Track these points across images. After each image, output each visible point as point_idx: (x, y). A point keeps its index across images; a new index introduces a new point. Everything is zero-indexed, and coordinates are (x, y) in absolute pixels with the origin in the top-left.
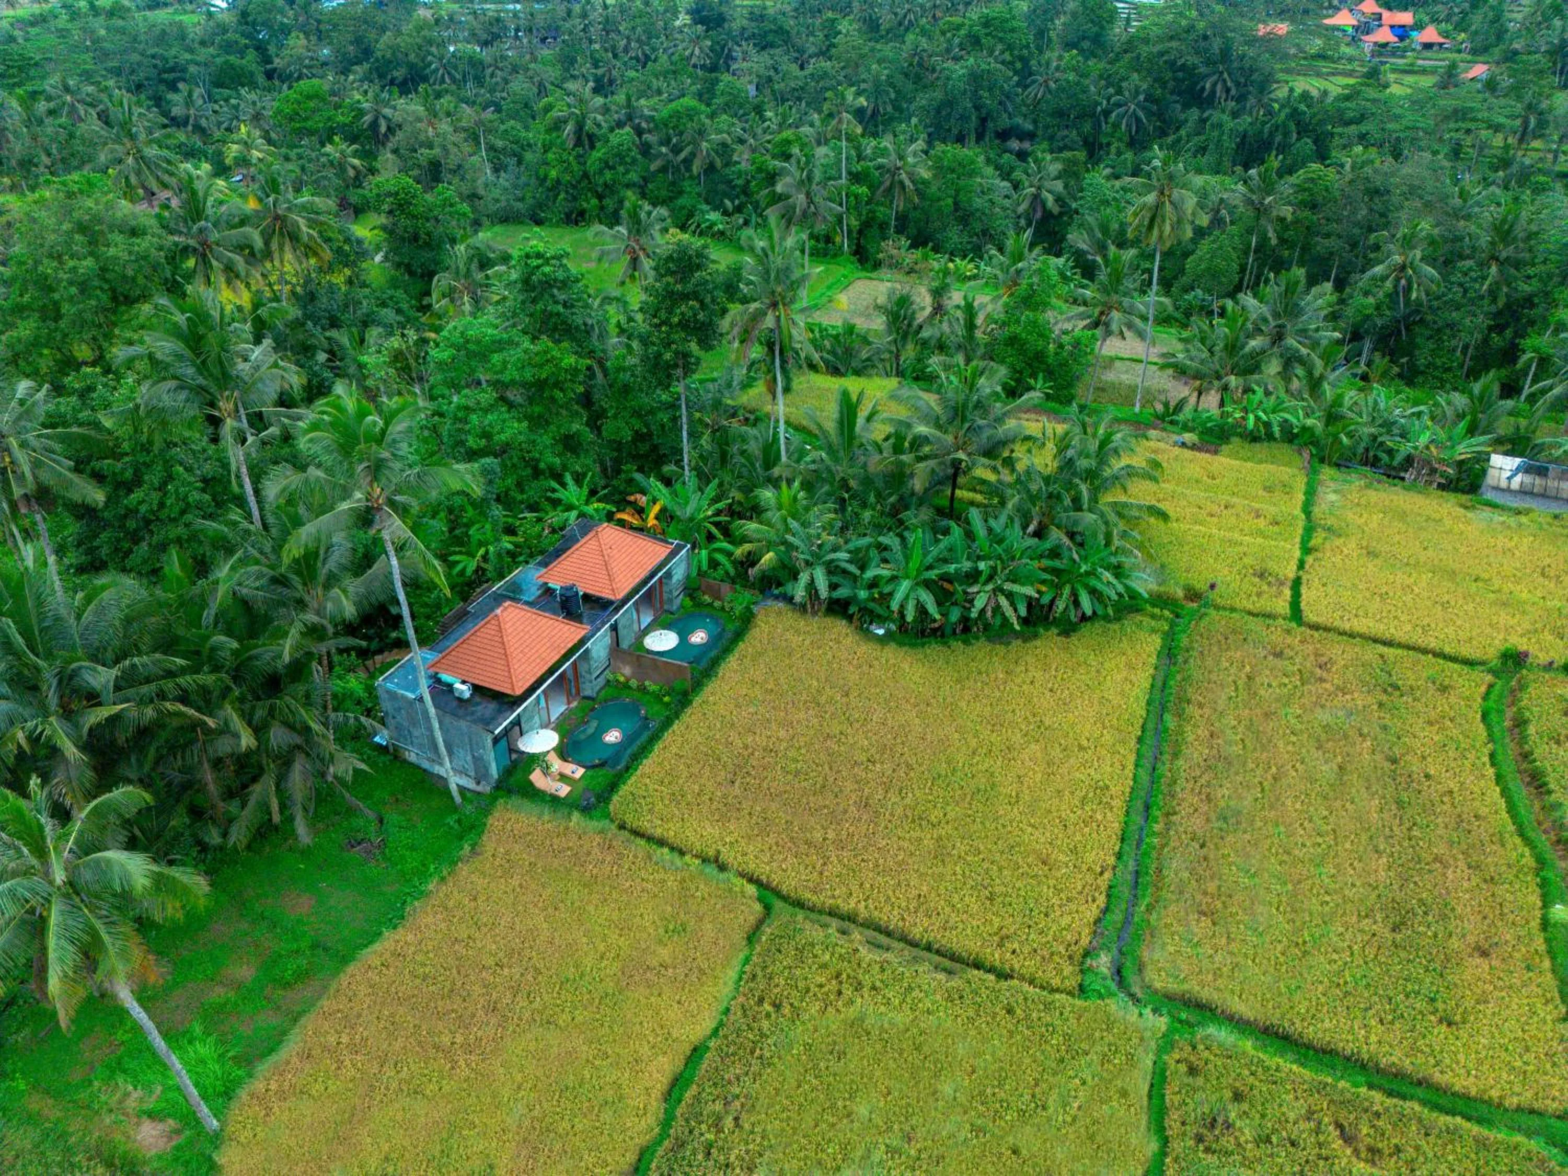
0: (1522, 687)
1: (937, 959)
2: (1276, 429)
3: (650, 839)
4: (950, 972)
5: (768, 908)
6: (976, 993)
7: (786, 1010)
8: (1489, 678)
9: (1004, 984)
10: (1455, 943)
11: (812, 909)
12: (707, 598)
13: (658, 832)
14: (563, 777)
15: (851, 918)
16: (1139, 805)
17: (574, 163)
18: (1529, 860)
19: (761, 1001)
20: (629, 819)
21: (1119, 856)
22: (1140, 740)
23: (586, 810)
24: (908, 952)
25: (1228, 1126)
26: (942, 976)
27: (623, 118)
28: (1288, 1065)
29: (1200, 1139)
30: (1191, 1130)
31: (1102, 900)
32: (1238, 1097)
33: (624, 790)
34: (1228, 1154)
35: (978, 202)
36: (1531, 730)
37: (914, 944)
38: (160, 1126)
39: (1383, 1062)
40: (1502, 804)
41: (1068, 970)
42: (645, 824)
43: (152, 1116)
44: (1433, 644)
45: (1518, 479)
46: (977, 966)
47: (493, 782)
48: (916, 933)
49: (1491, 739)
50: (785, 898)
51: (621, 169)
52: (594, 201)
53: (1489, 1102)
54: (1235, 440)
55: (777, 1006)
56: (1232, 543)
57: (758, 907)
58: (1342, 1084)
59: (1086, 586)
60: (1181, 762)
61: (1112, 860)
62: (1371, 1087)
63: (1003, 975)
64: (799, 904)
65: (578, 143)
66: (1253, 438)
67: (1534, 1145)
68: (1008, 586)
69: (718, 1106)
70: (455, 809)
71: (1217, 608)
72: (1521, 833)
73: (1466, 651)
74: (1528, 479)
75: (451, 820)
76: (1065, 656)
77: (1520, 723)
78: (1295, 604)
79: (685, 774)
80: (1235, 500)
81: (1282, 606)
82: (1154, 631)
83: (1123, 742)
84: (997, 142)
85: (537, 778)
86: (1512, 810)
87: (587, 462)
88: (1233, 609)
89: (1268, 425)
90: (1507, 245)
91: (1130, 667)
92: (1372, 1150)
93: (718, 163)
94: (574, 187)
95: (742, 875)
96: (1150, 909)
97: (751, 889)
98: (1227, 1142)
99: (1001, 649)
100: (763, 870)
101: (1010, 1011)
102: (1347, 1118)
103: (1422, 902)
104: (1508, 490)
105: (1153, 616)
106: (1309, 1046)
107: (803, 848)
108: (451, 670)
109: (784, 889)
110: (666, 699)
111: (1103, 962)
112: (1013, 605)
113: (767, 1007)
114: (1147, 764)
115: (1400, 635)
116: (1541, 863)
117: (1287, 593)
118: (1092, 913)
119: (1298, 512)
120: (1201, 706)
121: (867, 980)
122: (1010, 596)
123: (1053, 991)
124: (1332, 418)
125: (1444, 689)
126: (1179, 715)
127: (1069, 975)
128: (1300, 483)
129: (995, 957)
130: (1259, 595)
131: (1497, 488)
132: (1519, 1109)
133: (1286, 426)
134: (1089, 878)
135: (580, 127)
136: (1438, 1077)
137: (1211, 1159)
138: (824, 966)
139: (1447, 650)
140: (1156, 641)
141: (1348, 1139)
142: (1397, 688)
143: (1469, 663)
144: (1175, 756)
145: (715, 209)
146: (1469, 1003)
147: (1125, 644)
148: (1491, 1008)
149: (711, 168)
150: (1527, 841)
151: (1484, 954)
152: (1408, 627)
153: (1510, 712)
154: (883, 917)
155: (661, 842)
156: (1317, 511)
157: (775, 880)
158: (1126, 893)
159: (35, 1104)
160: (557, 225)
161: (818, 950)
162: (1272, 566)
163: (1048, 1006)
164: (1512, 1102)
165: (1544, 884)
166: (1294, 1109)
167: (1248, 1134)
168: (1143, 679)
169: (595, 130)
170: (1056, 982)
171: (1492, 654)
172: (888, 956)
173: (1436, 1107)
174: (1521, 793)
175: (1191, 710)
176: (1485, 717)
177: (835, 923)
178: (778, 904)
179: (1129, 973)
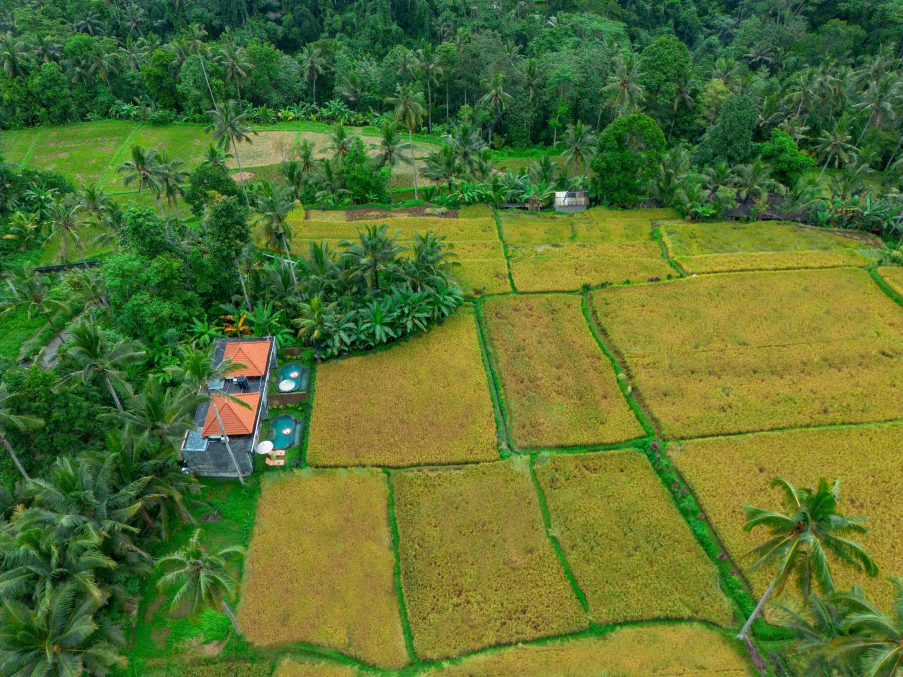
0: (592, 298)
1: (453, 466)
2: (476, 198)
3: (331, 467)
4: (459, 469)
5: (388, 474)
6: (471, 472)
7: (415, 504)
8: (581, 297)
9: (479, 466)
10: (597, 397)
11: (404, 467)
12: (288, 357)
13: (333, 463)
14: (278, 457)
15: (418, 465)
16: (492, 385)
17: (18, 86)
18: (609, 362)
19: (406, 505)
20: (319, 463)
21: (494, 407)
22: (483, 360)
23: (298, 466)
24: (444, 468)
25: (557, 480)
26: (458, 472)
27: (41, 52)
28: (566, 455)
29: (551, 487)
30: (548, 485)
31: (495, 424)
32: (557, 470)
33: (308, 452)
34: (560, 488)
35: (282, 75)
36: (599, 314)
37: (443, 465)
38: (212, 645)
39: (590, 442)
40: (597, 345)
41: (495, 452)
42: (326, 463)
43: (207, 643)
44: (560, 288)
45: (567, 200)
46: (467, 463)
47: (252, 471)
48: (443, 460)
49: (588, 322)
50: (392, 468)
51: (57, 88)
52: (43, 110)
53: (618, 443)
54: (462, 206)
55: (412, 504)
56: (482, 264)
57: (385, 475)
58: (582, 454)
59: (443, 305)
60: (500, 365)
61: (492, 410)
62: (589, 451)
63: (478, 463)
64: (398, 468)
65: (15, 73)
66: (469, 204)
67: (631, 450)
68: (417, 315)
69: (411, 544)
70: (244, 487)
71: (489, 296)
72: (605, 353)
73: (571, 288)
74: (570, 199)
75: (243, 492)
76: (444, 335)
77: (594, 312)
78: (513, 285)
79: (329, 437)
80: (474, 241)
81: (509, 288)
82: (470, 313)
83: (478, 363)
84: (261, 14)
85: (268, 462)
86: (600, 345)
87: (198, 309)
88: (493, 295)
89: (473, 198)
90: (534, 79)
91: (468, 332)
92: (595, 469)
93: (116, 71)
94: (24, 102)
95: (373, 466)
96: (511, 421)
97: (380, 470)
98: (559, 484)
99: (420, 340)
100: (380, 461)
101: (484, 473)
102: (585, 463)
103: (585, 388)
104: (564, 206)
105: (466, 306)
106: (569, 447)
107: (390, 447)
108: (214, 432)
109: (391, 465)
110: (300, 408)
111: (504, 446)
112: (421, 322)
113: (409, 506)
114: (488, 368)
115: (550, 288)
116: (612, 360)
117: (508, 281)
118: (494, 430)
119: (499, 241)
120: (498, 340)
121: (436, 483)
122: (419, 319)
123: (494, 461)
124: (496, 188)
125: (569, 306)
126: (493, 346)
127: (495, 454)
128: (494, 224)
129: (471, 458)
130: (499, 285)
131: (560, 206)
132: (625, 441)
133: (480, 195)
134: (488, 419)
135: (13, 62)
136: (604, 441)
137: (556, 491)
138: (420, 485)
139: (566, 289)
140: (472, 317)
141: (588, 469)
142: (555, 311)
143: (572, 292)
144: (497, 362)
145: (127, 102)
146: (606, 415)
147: (463, 323)
148: (611, 414)
149: (111, 75)
150: (608, 355)
151: (605, 397)
152: (551, 283)
153: (590, 309)
154: (429, 460)
155: (336, 466)
156: (505, 236)
157: (386, 462)
158: (500, 419)
159: (151, 662)
160: (21, 128)
161: (415, 480)
162: (499, 270)
163: (495, 467)
164: (623, 440)
165: (615, 368)
166: (571, 466)
167: (563, 480)
168: (474, 335)
169: (25, 63)
170: (493, 458)
171: (579, 286)
172: (439, 472)
173: (606, 450)
174: (601, 338)
175: (496, 343)
176: (584, 312)
177: (415, 469)
178: (391, 471)
179: (512, 445)
